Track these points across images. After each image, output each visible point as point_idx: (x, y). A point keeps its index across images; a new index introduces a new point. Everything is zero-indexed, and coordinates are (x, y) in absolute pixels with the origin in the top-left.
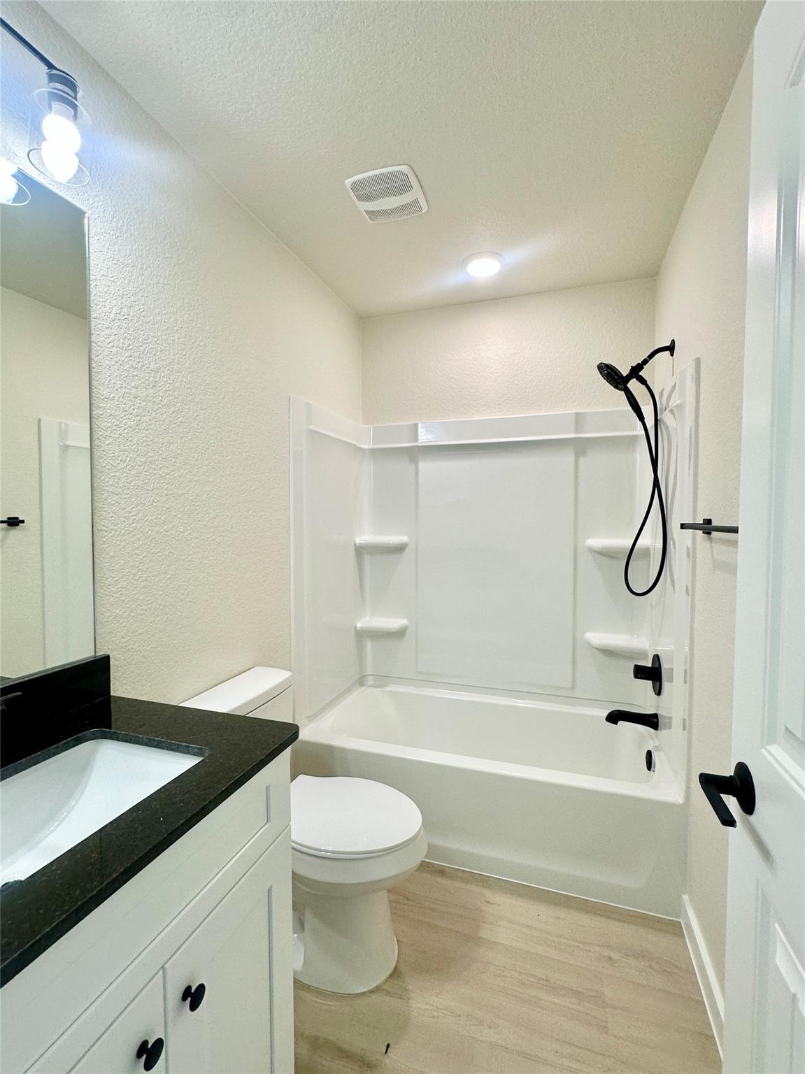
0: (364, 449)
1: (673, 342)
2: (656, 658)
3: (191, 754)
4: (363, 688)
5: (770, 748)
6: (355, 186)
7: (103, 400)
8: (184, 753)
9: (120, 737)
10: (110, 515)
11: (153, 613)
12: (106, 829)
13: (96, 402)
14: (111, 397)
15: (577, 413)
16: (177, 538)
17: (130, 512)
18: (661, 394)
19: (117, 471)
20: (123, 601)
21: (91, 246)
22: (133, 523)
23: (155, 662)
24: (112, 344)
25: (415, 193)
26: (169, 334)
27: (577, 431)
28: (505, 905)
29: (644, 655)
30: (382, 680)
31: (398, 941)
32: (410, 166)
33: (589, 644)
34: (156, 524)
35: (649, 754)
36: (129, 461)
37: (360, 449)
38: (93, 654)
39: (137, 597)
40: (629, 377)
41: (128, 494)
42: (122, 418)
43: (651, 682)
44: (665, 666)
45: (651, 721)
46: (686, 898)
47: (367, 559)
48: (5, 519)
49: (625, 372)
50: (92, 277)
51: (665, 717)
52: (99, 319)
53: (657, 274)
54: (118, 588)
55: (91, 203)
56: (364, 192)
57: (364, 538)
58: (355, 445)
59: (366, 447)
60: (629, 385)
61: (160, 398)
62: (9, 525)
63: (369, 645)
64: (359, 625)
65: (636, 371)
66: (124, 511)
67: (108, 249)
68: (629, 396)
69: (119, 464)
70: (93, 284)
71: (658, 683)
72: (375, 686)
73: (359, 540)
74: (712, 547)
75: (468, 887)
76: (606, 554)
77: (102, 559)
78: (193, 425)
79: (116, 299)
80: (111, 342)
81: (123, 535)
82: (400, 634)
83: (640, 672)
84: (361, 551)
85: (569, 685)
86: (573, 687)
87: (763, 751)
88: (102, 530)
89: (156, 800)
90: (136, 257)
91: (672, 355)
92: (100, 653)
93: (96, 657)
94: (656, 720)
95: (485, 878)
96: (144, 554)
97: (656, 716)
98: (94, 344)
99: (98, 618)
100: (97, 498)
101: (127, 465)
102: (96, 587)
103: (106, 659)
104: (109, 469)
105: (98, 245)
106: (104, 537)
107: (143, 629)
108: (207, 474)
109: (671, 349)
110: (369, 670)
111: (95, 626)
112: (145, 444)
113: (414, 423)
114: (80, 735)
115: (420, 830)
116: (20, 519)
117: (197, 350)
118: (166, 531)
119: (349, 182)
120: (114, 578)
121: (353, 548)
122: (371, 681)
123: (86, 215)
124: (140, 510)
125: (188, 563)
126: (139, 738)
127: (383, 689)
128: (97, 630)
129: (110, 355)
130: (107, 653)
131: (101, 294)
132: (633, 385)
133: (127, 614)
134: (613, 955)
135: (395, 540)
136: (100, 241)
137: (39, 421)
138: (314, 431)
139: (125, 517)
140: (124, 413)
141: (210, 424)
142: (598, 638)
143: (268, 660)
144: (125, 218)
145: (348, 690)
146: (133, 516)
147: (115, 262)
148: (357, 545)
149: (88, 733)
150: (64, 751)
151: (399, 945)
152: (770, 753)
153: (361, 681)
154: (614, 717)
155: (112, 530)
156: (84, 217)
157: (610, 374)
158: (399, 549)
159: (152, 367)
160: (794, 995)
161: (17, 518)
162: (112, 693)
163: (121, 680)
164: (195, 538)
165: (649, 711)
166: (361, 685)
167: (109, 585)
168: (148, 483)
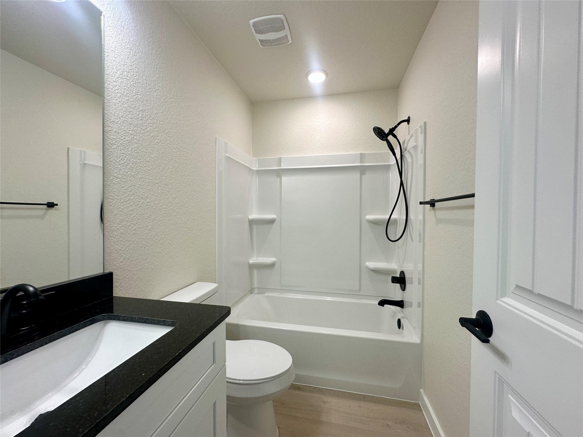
0: (253, 170)
1: (409, 117)
2: (402, 273)
3: (167, 326)
4: (253, 295)
5: (504, 299)
6: (255, 25)
7: (111, 122)
8: (162, 325)
9: (120, 318)
10: (114, 190)
11: (139, 249)
12: (115, 371)
13: (107, 123)
14: (116, 121)
15: (361, 154)
16: (154, 207)
17: (127, 190)
18: (404, 142)
19: (119, 165)
20: (122, 241)
21: (105, 32)
22: (127, 196)
23: (141, 277)
24: (117, 91)
25: (286, 32)
26: (151, 92)
27: (361, 163)
28: (333, 402)
29: (395, 271)
30: (262, 290)
31: (278, 427)
32: (285, 15)
33: (367, 268)
34: (142, 198)
35: (399, 321)
36: (127, 160)
37: (251, 169)
38: (103, 271)
39: (130, 239)
40: (388, 134)
41: (125, 179)
42: (123, 134)
43: (399, 284)
44: (407, 276)
45: (400, 304)
46: (422, 390)
47: (255, 227)
48: (46, 203)
49: (387, 131)
50: (106, 50)
51: (408, 302)
52: (109, 75)
53: (398, 87)
54: (118, 233)
55: (105, 7)
56: (259, 28)
57: (253, 216)
58: (249, 167)
59: (255, 169)
60: (388, 138)
61: (145, 127)
62: (48, 207)
63: (255, 272)
64: (251, 261)
65: (392, 131)
66: (123, 189)
67: (116, 36)
68: (389, 144)
69: (120, 161)
70: (106, 54)
71: (403, 285)
72: (259, 293)
73: (251, 217)
74: (435, 213)
75: (313, 395)
76: (375, 223)
77: (109, 215)
78: (164, 145)
79: (120, 66)
80: (116, 90)
81: (122, 202)
82: (272, 266)
83: (395, 280)
84: (252, 222)
85: (358, 289)
86: (360, 290)
87: (498, 302)
88: (109, 198)
89: (147, 351)
90: (133, 45)
91: (408, 124)
92: (107, 271)
93: (104, 273)
94: (402, 304)
95: (321, 389)
96: (135, 214)
97: (402, 301)
98: (106, 89)
99: (106, 250)
100: (106, 179)
101: (125, 162)
102: (105, 231)
103: (111, 275)
104: (114, 163)
105: (110, 32)
106: (111, 203)
107: (133, 258)
108: (172, 173)
109: (408, 121)
110: (256, 285)
111: (104, 255)
112: (136, 151)
113: (279, 157)
114: (94, 317)
115: (291, 365)
116: (55, 203)
117: (167, 104)
118: (148, 203)
119: (252, 21)
120: (116, 227)
121: (247, 220)
122: (256, 291)
123: (103, 14)
124: (132, 189)
125: (160, 222)
126: (133, 318)
127: (262, 295)
128: (105, 257)
129: (116, 97)
130: (111, 271)
131: (111, 61)
132: (390, 138)
133: (124, 248)
134: (389, 423)
135: (270, 217)
136: (110, 31)
137: (68, 149)
138: (229, 157)
139: (123, 192)
140: (124, 132)
141: (173, 146)
142: (371, 264)
143: (204, 278)
144: (126, 21)
145: (245, 296)
146: (128, 192)
147: (120, 45)
148: (250, 219)
149: (99, 316)
150: (84, 327)
151: (279, 430)
152: (503, 302)
153: (251, 291)
154: (382, 303)
155: (115, 199)
156: (101, 15)
157: (379, 133)
158: (272, 222)
159: (141, 108)
160: (529, 433)
161: (53, 203)
162: (114, 295)
163: (119, 287)
164: (164, 208)
165: (399, 299)
166: (252, 293)
167: (113, 231)
168: (137, 174)
